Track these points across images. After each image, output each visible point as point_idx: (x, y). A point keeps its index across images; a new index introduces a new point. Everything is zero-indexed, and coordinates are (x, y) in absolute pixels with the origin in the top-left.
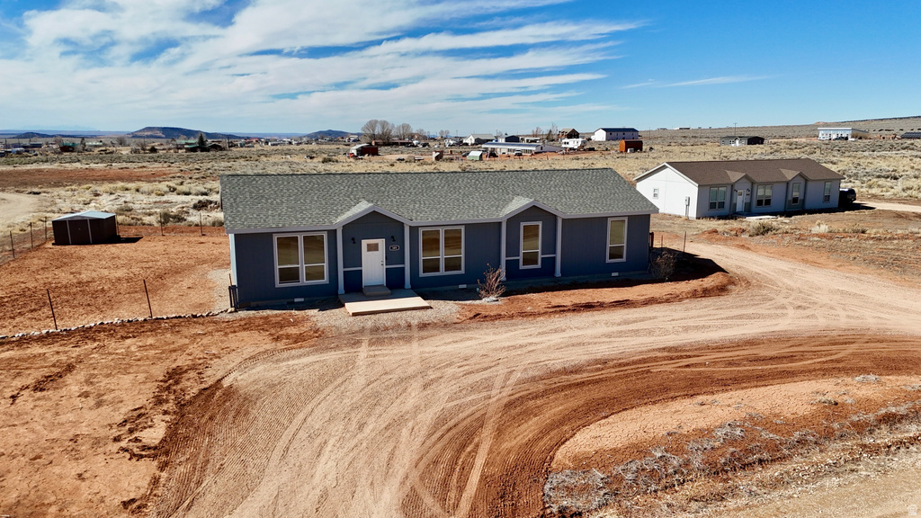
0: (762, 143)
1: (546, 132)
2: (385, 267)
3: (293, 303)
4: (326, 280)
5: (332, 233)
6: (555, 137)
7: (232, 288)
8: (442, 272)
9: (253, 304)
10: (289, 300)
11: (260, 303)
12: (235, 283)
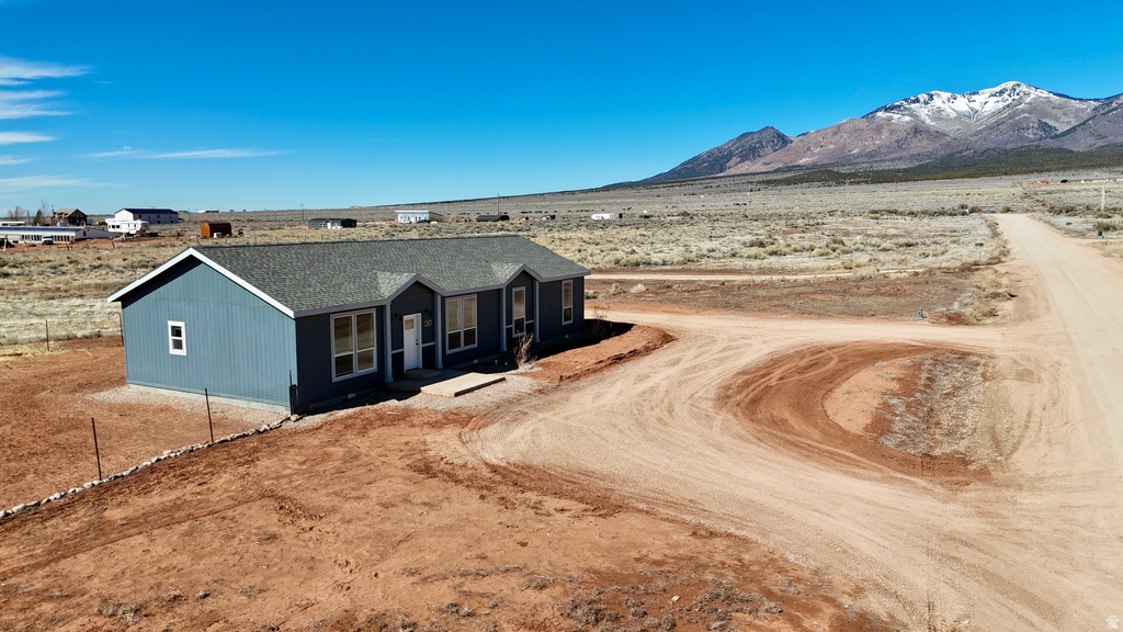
0: (355, 226)
1: (33, 214)
2: (421, 346)
3: (347, 400)
4: (374, 368)
5: (381, 309)
6: (49, 221)
7: (292, 388)
8: (463, 348)
9: (311, 407)
10: (344, 397)
11: (317, 405)
12: (295, 382)
